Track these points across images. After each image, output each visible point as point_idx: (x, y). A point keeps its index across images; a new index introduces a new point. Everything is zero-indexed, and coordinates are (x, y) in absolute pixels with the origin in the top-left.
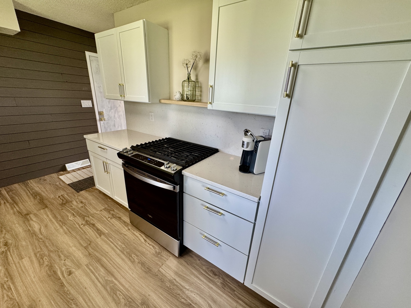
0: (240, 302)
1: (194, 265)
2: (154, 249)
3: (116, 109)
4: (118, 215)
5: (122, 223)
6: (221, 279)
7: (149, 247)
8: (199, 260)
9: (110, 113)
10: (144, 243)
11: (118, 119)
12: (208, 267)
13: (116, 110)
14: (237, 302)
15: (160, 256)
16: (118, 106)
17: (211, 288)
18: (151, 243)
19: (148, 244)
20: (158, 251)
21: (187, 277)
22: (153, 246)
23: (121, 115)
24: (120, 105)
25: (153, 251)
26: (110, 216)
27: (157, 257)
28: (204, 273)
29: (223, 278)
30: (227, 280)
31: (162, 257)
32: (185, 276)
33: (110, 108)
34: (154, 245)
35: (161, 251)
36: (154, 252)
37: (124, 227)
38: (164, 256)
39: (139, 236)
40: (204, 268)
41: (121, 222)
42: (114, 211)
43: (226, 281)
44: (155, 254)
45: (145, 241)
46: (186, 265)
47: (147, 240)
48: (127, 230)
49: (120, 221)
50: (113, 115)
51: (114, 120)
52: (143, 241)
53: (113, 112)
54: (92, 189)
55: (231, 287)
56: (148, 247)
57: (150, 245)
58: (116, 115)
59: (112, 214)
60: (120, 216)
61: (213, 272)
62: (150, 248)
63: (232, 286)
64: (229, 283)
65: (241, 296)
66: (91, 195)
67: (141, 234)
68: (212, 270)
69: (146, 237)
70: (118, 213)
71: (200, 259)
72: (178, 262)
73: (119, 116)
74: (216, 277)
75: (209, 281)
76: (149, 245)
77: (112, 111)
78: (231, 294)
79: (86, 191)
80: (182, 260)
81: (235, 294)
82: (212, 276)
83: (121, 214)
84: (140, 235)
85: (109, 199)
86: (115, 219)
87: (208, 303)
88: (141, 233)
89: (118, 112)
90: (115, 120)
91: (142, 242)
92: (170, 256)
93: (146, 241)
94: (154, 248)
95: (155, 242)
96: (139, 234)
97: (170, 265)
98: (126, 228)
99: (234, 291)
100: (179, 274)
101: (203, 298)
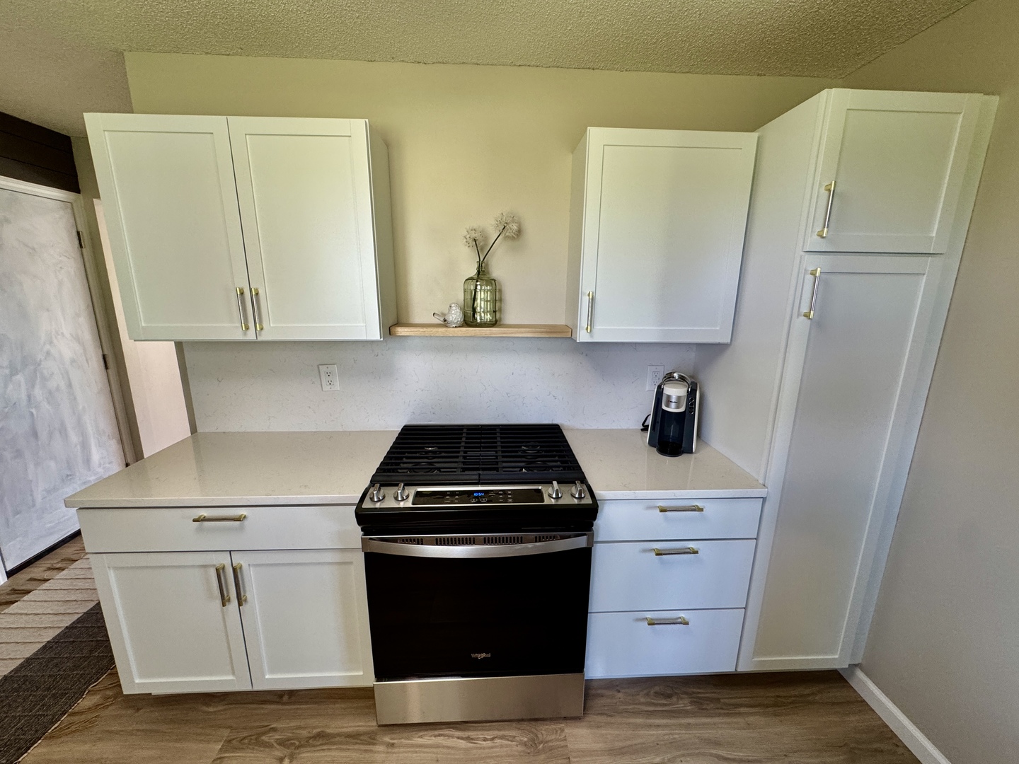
0: (742, 710)
1: (621, 707)
2: (512, 741)
3: (32, 368)
4: (304, 733)
5: (348, 743)
6: (684, 696)
7: (496, 747)
8: (619, 692)
9: (11, 387)
10: (472, 748)
11: (47, 406)
12: (645, 692)
13: (35, 371)
14: (740, 714)
15: (541, 746)
16: (40, 357)
17: (688, 726)
18: (489, 735)
19: (485, 740)
20: (526, 739)
21: (635, 742)
22: (502, 737)
23: (58, 389)
24: (48, 353)
25: (515, 748)
26: (279, 754)
27: (538, 753)
28: (651, 709)
29: (686, 693)
30: (695, 690)
31: (550, 744)
32: (629, 743)
33: (7, 371)
34: (501, 733)
35: (532, 733)
36: (520, 748)
37: (366, 751)
38: (550, 738)
39: (440, 740)
40: (642, 700)
41: (341, 743)
42: (274, 730)
43: (694, 693)
44: (529, 751)
45: (468, 739)
46: (609, 719)
47: (472, 734)
48: (388, 752)
49: (335, 744)
50: (24, 396)
51: (32, 414)
52: (463, 744)
53: (23, 380)
54: (76, 718)
55: (708, 698)
56: (492, 748)
57: (492, 739)
58: (38, 393)
59: (282, 743)
60: (319, 730)
61: (662, 695)
62: (502, 746)
63: (707, 695)
64: (699, 693)
65: (733, 701)
66: (100, 739)
67: (437, 732)
68: (655, 693)
69: (461, 730)
70: (299, 728)
71: (618, 688)
72: (590, 727)
73: (50, 393)
74: (674, 699)
75: (674, 717)
76: (489, 743)
77: (20, 377)
78: (722, 709)
79: (52, 737)
80: (593, 718)
81: (725, 704)
82: (668, 702)
83: (311, 722)
84: (440, 735)
85: (208, 705)
86: (305, 750)
87: (711, 755)
88: (436, 729)
89: (44, 379)
90: (34, 411)
91: (466, 750)
92: (560, 729)
93: (472, 739)
94: (508, 740)
95: (494, 724)
96: (435, 736)
97: (583, 746)
98: (381, 748)
99: (718, 700)
100: (620, 749)
101: (698, 754)
